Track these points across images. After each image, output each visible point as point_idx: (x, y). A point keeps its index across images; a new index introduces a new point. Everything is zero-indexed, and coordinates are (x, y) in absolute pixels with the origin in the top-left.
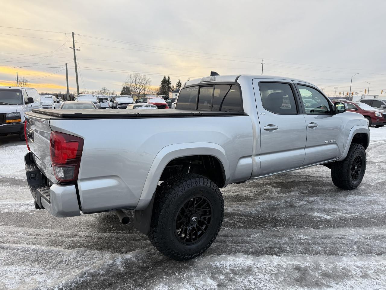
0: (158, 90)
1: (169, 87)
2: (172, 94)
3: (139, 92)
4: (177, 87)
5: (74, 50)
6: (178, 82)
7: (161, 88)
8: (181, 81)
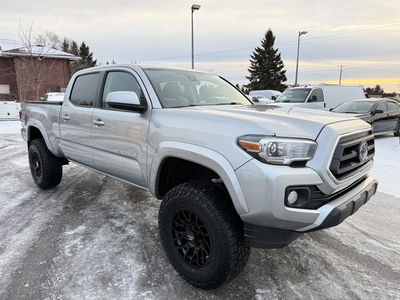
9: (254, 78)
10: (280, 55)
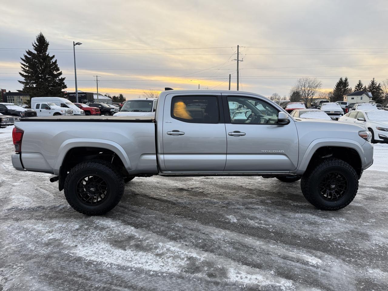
0: (331, 93)
1: (345, 90)
2: (346, 97)
3: (308, 96)
4: (356, 89)
5: (238, 61)
6: (358, 83)
7: (335, 90)
8: (362, 82)
9: (29, 83)
10: (56, 61)
